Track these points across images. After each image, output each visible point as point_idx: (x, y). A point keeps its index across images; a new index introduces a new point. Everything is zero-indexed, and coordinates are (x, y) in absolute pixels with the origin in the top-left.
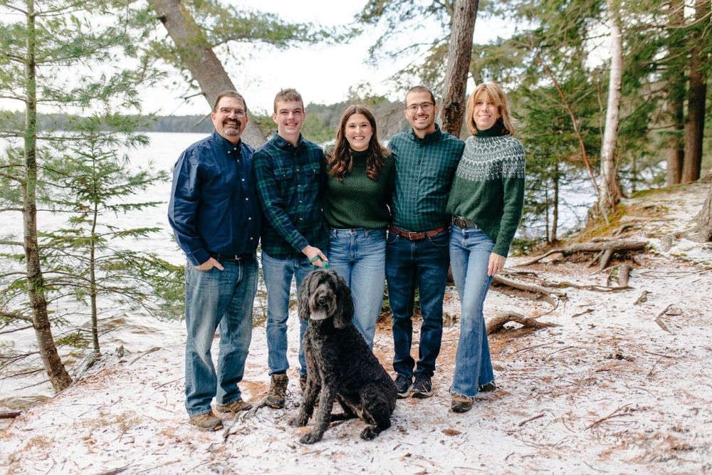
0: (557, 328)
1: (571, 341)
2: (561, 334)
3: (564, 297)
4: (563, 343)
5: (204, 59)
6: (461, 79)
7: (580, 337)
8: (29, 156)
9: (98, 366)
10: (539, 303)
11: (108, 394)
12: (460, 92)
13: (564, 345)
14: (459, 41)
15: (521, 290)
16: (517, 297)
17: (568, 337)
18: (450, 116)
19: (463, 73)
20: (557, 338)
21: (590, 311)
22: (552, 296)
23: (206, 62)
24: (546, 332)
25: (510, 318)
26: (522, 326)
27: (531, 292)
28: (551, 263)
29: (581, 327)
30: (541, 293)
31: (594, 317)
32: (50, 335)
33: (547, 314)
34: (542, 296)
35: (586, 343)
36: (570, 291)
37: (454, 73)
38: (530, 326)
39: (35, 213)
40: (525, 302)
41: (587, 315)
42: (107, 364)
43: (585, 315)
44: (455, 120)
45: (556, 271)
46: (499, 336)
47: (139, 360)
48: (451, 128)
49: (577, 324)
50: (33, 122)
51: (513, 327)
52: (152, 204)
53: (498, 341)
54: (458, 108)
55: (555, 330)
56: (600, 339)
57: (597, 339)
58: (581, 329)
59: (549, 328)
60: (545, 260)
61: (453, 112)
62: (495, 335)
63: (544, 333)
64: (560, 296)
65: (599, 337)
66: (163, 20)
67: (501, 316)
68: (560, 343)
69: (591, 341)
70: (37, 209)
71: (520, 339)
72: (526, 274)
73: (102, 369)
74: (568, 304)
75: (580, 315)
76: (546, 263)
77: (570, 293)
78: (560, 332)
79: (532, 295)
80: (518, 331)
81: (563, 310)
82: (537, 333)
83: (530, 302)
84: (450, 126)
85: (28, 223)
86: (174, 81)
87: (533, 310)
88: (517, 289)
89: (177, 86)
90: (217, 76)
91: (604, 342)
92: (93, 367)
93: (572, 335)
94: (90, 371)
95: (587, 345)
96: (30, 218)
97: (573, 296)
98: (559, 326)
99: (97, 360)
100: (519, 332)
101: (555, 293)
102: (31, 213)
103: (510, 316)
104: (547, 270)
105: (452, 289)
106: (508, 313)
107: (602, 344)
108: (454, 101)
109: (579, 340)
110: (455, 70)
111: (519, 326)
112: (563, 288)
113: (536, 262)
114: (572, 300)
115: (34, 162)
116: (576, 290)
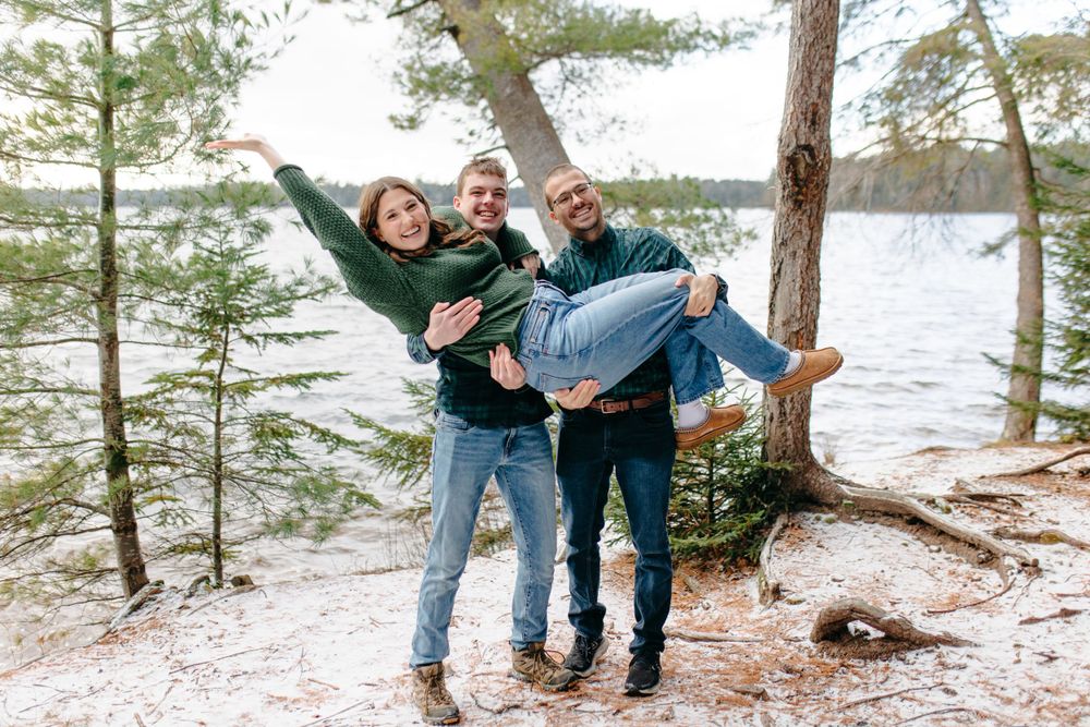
0: (962, 651)
1: (978, 691)
2: (962, 667)
3: (1032, 568)
4: (954, 693)
5: (508, 91)
6: (815, 96)
7: (1002, 683)
8: (103, 256)
9: (147, 610)
10: (979, 572)
11: (101, 671)
12: (813, 123)
13: (952, 700)
14: (802, 17)
15: (956, 539)
16: (943, 553)
17: (975, 679)
18: (795, 173)
19: (816, 83)
20: (949, 677)
21: (1066, 613)
22: (1009, 561)
23: (511, 94)
24: (933, 656)
25: (854, 612)
26: (881, 634)
27: (972, 545)
28: (1076, 474)
29: (1024, 653)
30: (989, 552)
31: (1071, 630)
32: (134, 544)
33: (977, 604)
34: (990, 559)
35: (1009, 701)
36: (1056, 552)
37: (798, 83)
38: (900, 640)
39: (116, 347)
40: (954, 566)
41: (1056, 624)
42: (162, 608)
43: (1053, 621)
44: (807, 181)
45: (1078, 494)
46: (835, 650)
47: (207, 609)
48: (801, 197)
49: (1017, 646)
50: (109, 203)
51: (867, 634)
52: (315, 335)
53: (827, 661)
54: (813, 156)
55: (953, 655)
56: (1048, 698)
57: (1042, 695)
58: (1019, 661)
59: (944, 649)
60: (1063, 467)
61: (803, 165)
62: (828, 644)
63: (924, 660)
64: (1024, 565)
65: (1048, 691)
66: (455, 32)
67: (836, 607)
68: (947, 691)
69: (1025, 698)
70: (120, 339)
71: (871, 665)
72: (991, 498)
73: (150, 616)
74: (1037, 583)
75: (1042, 620)
76: (1063, 474)
77: (1056, 558)
78: (965, 660)
79: (973, 553)
80: (873, 644)
81: (1013, 601)
82: (910, 656)
83: (965, 568)
84: (798, 193)
85: (104, 362)
86: (470, 129)
87: (956, 590)
88: (948, 535)
89: (475, 138)
90: (527, 117)
91: (1052, 707)
92: (139, 611)
93: (989, 674)
94: (133, 618)
95: (1009, 711)
96: (106, 353)
97: (1057, 567)
98: (970, 644)
99: (150, 599)
100: (875, 647)
101: (1014, 556)
102: (107, 346)
103: (852, 610)
104: (1059, 491)
105: (818, 519)
106: (849, 602)
107: (1045, 713)
108: (803, 142)
109: (997, 691)
110: (799, 77)
111: (875, 634)
112: (1045, 543)
113: (1042, 470)
114: (1050, 577)
115: (113, 263)
116: (1072, 551)
